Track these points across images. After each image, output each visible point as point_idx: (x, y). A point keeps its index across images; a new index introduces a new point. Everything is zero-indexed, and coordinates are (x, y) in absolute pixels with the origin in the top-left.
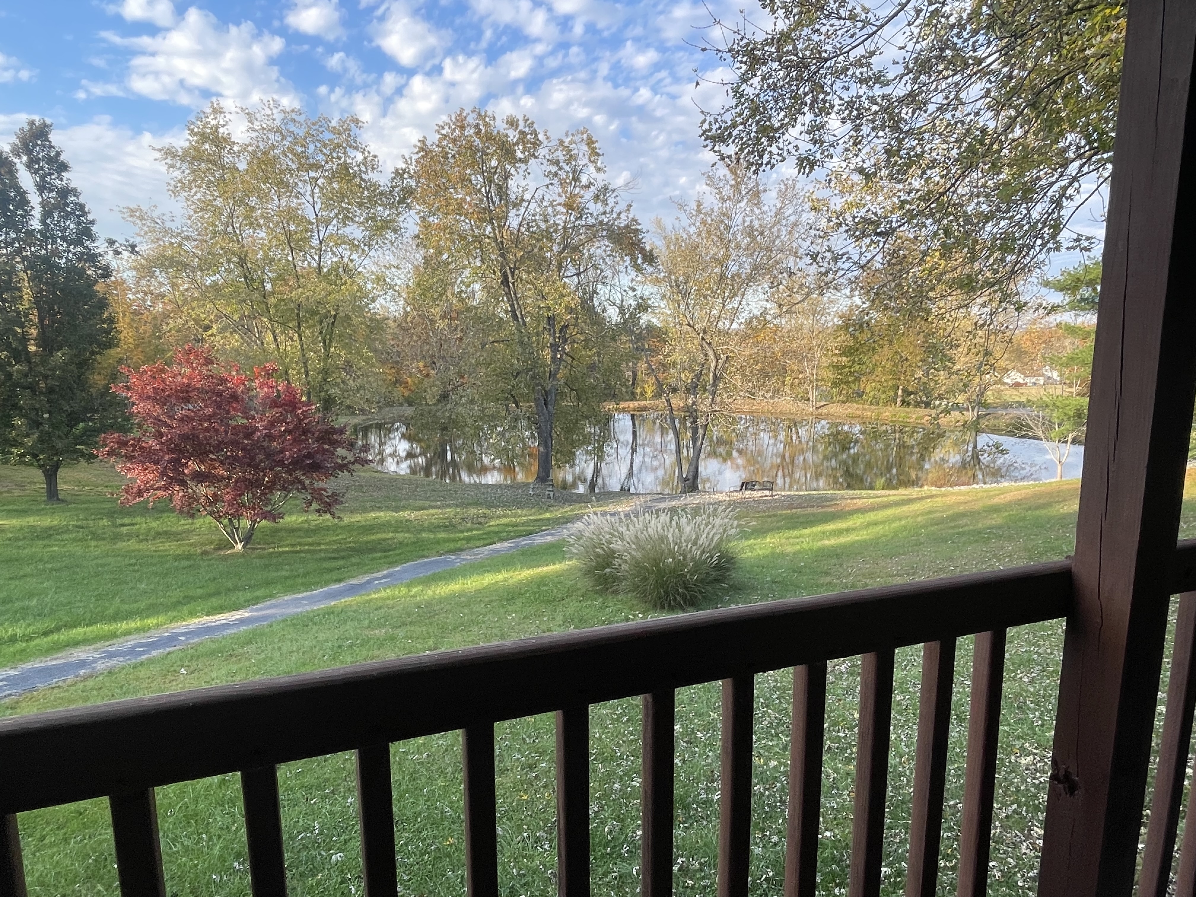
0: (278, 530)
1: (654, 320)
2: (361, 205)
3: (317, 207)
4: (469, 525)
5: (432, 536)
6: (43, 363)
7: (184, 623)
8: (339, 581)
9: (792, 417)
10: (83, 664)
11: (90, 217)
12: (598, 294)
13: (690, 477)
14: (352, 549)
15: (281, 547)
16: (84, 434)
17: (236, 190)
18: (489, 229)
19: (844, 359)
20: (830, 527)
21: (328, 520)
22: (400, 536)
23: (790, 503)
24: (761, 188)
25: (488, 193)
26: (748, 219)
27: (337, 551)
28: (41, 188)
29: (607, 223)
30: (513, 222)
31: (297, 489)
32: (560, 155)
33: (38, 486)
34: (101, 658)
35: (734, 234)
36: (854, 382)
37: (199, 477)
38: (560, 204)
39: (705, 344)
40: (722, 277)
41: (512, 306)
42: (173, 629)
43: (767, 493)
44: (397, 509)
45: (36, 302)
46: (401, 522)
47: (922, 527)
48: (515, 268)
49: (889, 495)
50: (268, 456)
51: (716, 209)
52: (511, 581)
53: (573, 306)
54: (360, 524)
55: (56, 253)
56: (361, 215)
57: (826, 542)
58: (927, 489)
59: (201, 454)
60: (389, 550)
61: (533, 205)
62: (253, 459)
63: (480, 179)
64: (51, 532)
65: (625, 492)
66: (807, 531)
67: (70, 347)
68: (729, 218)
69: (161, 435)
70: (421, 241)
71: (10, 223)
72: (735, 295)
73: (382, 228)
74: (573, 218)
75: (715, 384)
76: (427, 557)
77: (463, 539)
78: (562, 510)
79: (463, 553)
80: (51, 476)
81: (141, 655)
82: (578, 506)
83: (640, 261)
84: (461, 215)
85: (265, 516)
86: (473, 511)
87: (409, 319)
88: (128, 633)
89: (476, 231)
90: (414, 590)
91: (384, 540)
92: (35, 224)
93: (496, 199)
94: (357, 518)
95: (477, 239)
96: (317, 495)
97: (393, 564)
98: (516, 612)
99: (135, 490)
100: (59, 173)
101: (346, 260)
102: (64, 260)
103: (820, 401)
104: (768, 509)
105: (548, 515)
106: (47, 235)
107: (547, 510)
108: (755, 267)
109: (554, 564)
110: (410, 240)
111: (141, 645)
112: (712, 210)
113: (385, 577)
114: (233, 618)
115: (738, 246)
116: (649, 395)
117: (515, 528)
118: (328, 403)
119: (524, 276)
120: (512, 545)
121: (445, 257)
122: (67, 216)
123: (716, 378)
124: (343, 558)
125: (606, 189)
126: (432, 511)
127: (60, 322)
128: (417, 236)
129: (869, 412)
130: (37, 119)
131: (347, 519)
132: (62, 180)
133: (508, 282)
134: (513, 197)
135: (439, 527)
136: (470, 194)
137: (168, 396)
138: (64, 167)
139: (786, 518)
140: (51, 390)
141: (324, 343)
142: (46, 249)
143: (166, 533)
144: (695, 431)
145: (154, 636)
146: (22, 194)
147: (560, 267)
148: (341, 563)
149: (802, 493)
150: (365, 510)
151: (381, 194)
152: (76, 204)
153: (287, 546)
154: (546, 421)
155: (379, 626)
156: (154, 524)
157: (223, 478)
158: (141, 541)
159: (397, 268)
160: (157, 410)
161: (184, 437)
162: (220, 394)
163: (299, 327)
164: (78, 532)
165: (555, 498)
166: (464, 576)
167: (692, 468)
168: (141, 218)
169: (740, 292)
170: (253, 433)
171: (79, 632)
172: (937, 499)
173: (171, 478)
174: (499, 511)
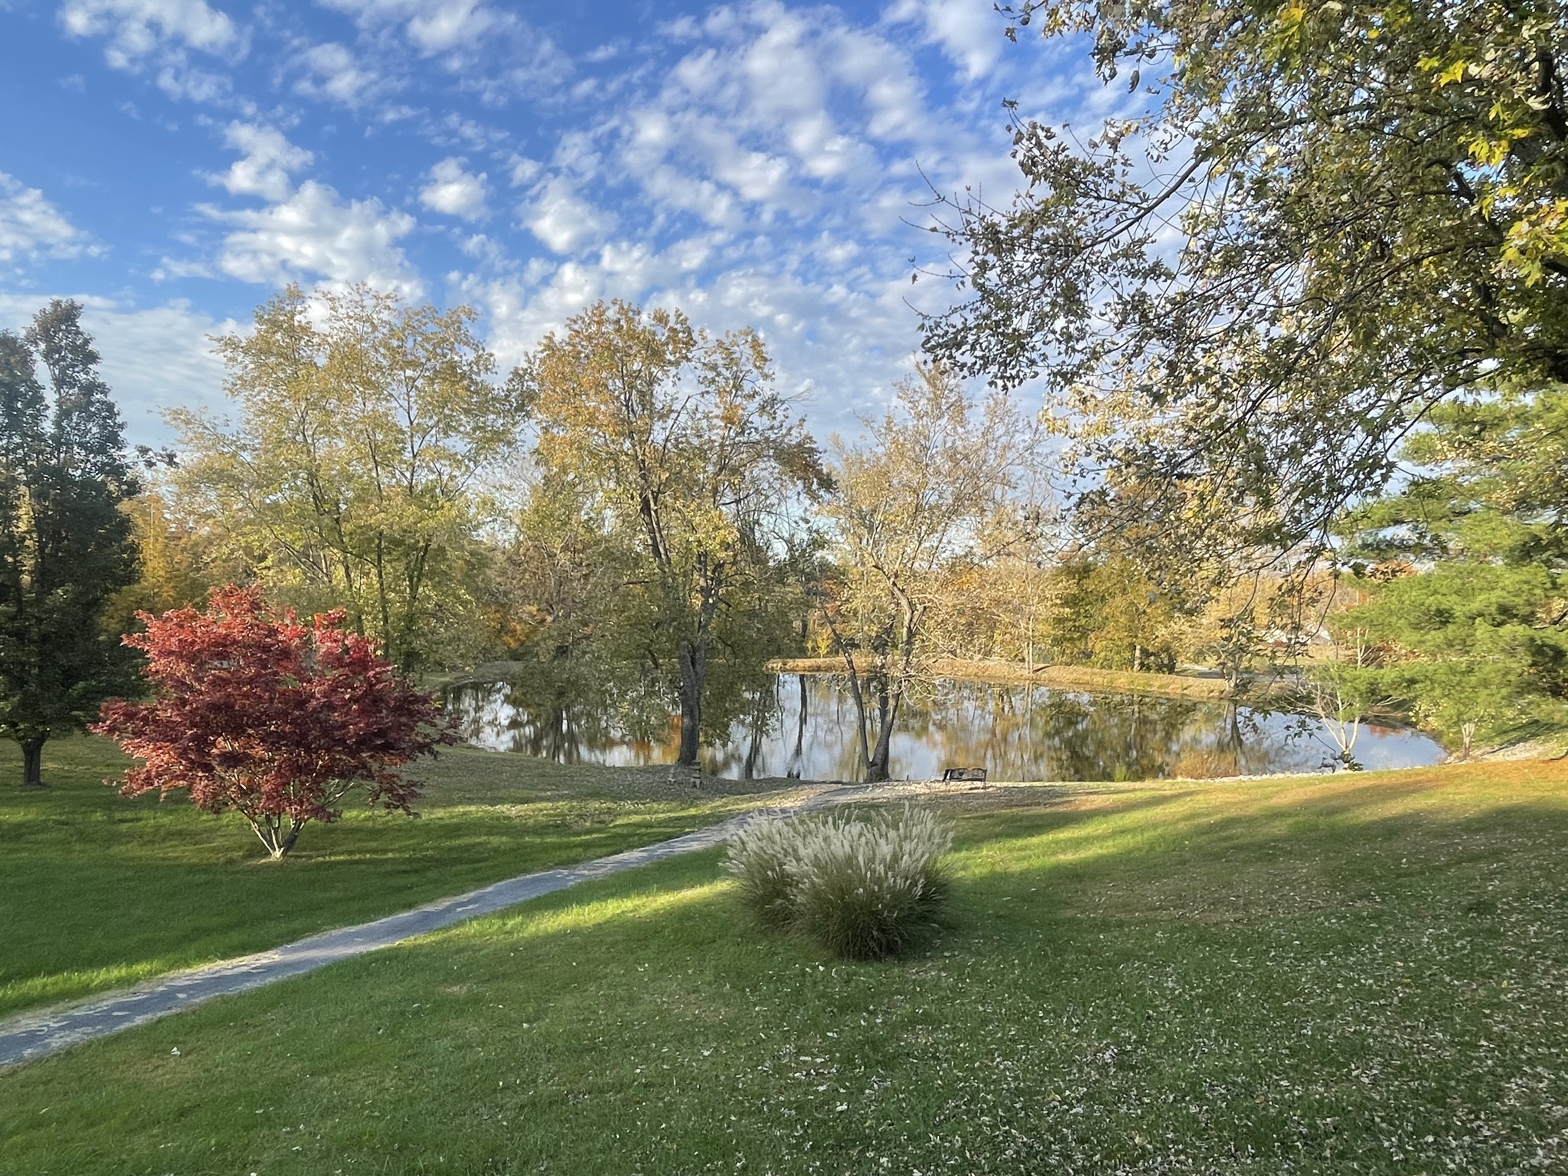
0: (333, 831)
1: (830, 558)
2: (467, 412)
3: (413, 413)
4: (588, 824)
5: (538, 840)
6: (39, 601)
7: (188, 971)
8: (409, 906)
9: (1003, 682)
10: (32, 1038)
11: (119, 420)
12: (760, 525)
13: (878, 761)
14: (431, 859)
15: (335, 854)
16: (82, 697)
17: (311, 390)
18: (627, 444)
19: (1067, 610)
20: (1064, 835)
21: (401, 815)
22: (495, 840)
23: (1010, 798)
24: (965, 403)
25: (627, 401)
26: (949, 440)
27: (410, 860)
28: (60, 382)
29: (774, 441)
30: (658, 435)
31: (362, 775)
32: (718, 358)
33: (15, 763)
34: (61, 1028)
35: (932, 457)
36: (1079, 639)
37: (231, 760)
38: (717, 417)
39: (897, 592)
40: (918, 508)
41: (654, 539)
42: (172, 979)
43: (979, 784)
44: (494, 802)
45: (40, 524)
46: (498, 819)
47: (1184, 838)
48: (659, 491)
49: (1135, 790)
50: (326, 732)
51: (910, 427)
52: (643, 912)
53: (730, 540)
54: (442, 822)
55: (71, 462)
56: (466, 423)
57: (1062, 857)
58: (1183, 782)
59: (236, 730)
60: (479, 861)
61: (683, 417)
62: (304, 735)
63: (619, 383)
64: (23, 830)
65: (793, 781)
66: (1035, 840)
67: (75, 582)
68: (927, 438)
69: (184, 702)
70: (541, 457)
71: (14, 424)
72: (934, 531)
73: (492, 440)
74: (732, 434)
75: (909, 642)
76: (529, 871)
77: (580, 845)
78: (712, 804)
79: (581, 866)
80: (32, 753)
81: (121, 1023)
82: (732, 798)
83: (815, 487)
84: (592, 427)
85: (317, 811)
86: (595, 805)
87: (521, 551)
88: (106, 986)
89: (612, 446)
90: (510, 923)
91: (474, 845)
92: (48, 427)
93: (638, 409)
94: (439, 813)
95: (614, 457)
96: (389, 785)
97: (483, 881)
98: (649, 960)
99: (143, 776)
100: (85, 365)
101: (445, 478)
102: (79, 472)
103: (1038, 662)
104: (981, 806)
105: (693, 811)
106: (59, 441)
107: (691, 805)
108: (958, 498)
109: (702, 885)
110: (528, 456)
111: (121, 1007)
112: (906, 428)
113: (470, 902)
114: (258, 964)
115: (938, 472)
116: (823, 651)
117: (650, 830)
118: (411, 659)
119: (669, 501)
120: (644, 854)
121: (571, 476)
122: (90, 417)
123: (911, 634)
124: (416, 871)
125: (774, 400)
126: (540, 805)
127: (67, 551)
128: (537, 451)
129: (1099, 677)
130: (64, 300)
131: (427, 815)
132: (87, 373)
133: (649, 509)
134: (659, 406)
135: (548, 826)
136: (606, 403)
137: (199, 651)
138: (92, 358)
139: (1005, 820)
140: (44, 638)
141: (411, 580)
142: (58, 459)
143: (180, 833)
144: (884, 702)
145: (143, 990)
146: (36, 388)
147: (715, 491)
148: (413, 879)
149: (1022, 785)
150: (452, 803)
151: (493, 399)
152: (104, 403)
153: (342, 854)
154: (693, 686)
155: (459, 979)
156: (167, 820)
157: (262, 760)
158: (145, 844)
159: (510, 489)
160: (181, 669)
161: (215, 707)
162: (266, 649)
163: (380, 562)
164: (60, 830)
165: (702, 787)
166: (580, 902)
167: (881, 749)
168: (187, 422)
169: (940, 528)
170: (307, 701)
171: (37, 984)
172: (1198, 797)
173: (192, 762)
174: (628, 805)
